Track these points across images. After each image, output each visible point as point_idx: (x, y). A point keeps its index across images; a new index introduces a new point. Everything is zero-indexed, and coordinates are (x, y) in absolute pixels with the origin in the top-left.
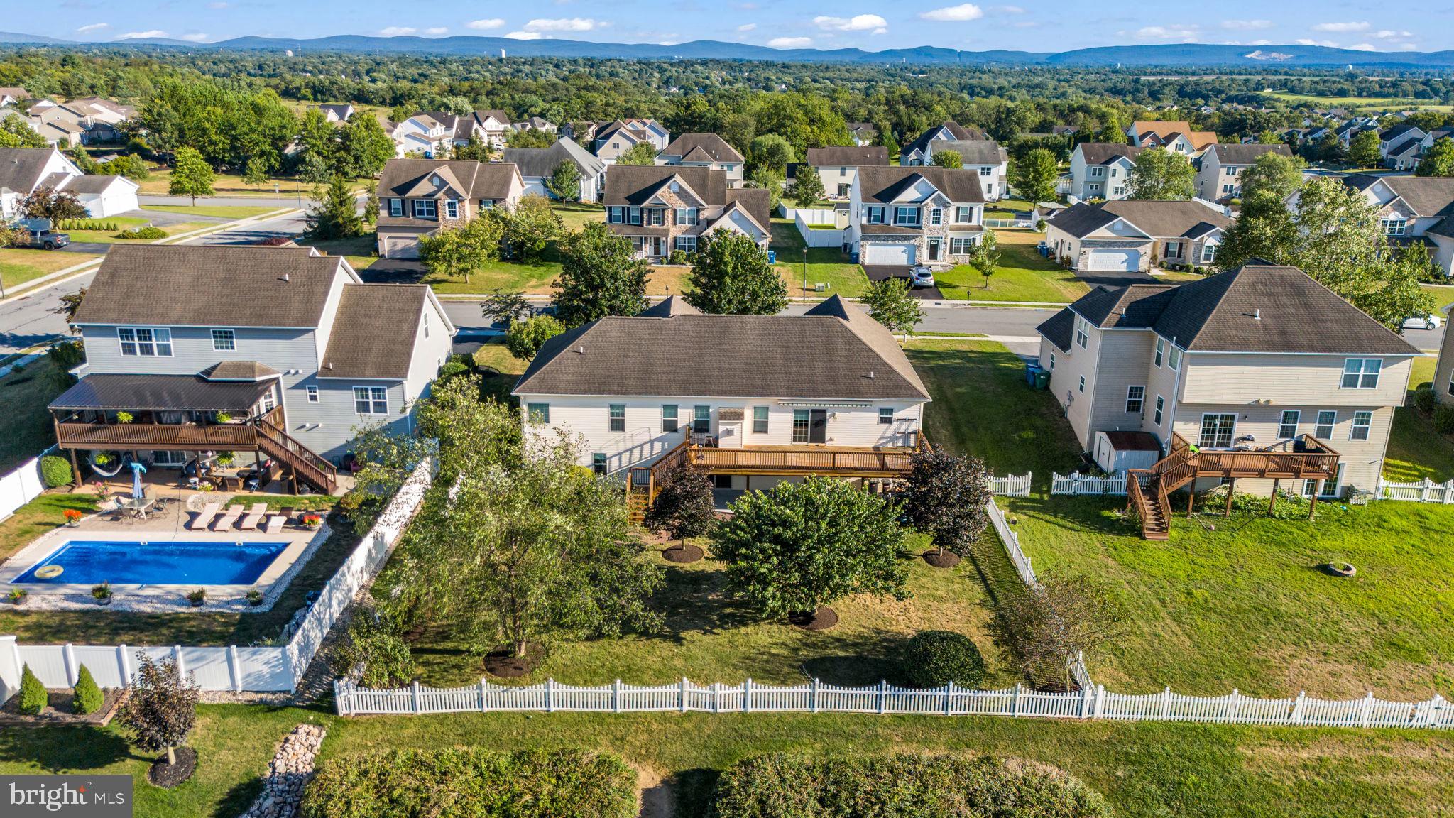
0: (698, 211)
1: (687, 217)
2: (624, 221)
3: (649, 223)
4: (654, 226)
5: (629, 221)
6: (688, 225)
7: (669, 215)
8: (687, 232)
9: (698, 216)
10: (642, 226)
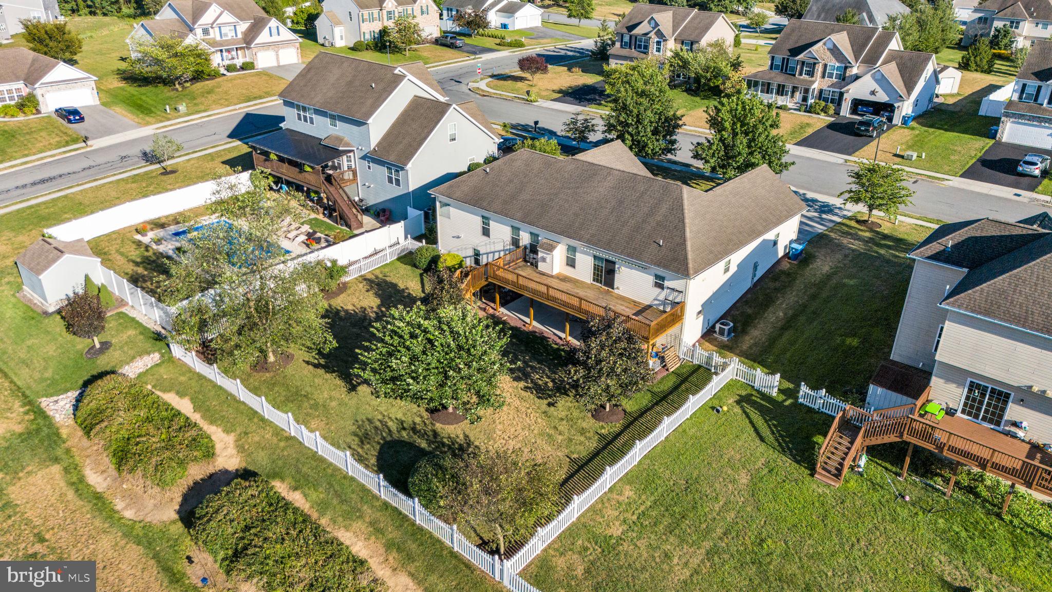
0: (846, 68)
1: (835, 72)
2: (782, 70)
3: (801, 74)
4: (804, 76)
5: (786, 70)
6: (834, 80)
7: (819, 69)
8: (832, 85)
9: (845, 73)
10: (794, 75)
